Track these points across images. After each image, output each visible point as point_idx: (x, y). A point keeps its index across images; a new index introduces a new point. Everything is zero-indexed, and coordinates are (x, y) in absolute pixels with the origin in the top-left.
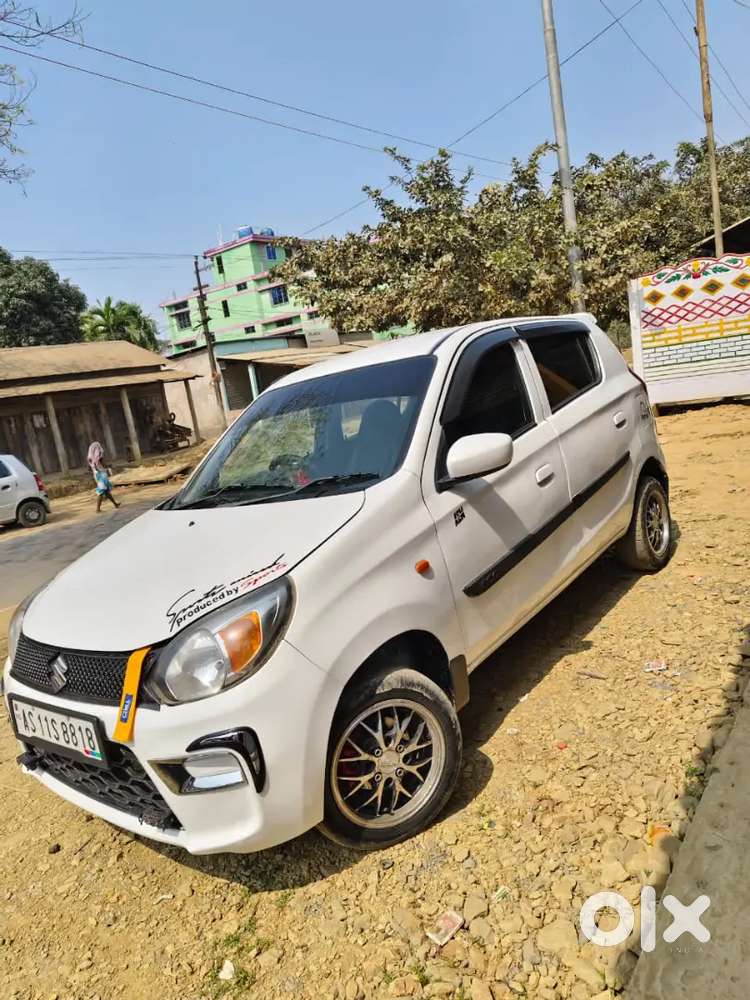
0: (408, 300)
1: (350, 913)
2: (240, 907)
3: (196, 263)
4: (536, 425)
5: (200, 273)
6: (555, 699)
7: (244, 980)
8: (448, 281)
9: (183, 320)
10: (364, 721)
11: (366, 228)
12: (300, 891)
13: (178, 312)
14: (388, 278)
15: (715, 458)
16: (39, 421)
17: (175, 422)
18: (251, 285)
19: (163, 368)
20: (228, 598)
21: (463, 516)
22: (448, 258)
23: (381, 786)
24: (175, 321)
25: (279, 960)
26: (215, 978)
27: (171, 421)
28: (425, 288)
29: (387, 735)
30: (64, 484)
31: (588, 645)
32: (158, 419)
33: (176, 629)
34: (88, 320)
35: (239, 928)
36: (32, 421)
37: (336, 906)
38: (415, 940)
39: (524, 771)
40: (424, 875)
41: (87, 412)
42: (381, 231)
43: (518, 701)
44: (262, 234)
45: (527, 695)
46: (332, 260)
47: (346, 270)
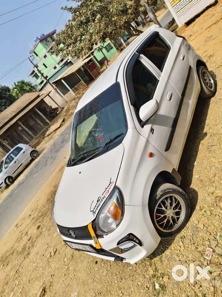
0: (94, 36)
1: (180, 257)
2: (151, 265)
3: (30, 60)
4: (159, 81)
5: (33, 62)
6: (205, 160)
7: (163, 287)
8: (102, 23)
9: (36, 76)
10: (158, 207)
11: (69, 21)
12: (163, 254)
13: (34, 74)
14: (84, 33)
15: (214, 37)
16: (20, 128)
17: (53, 108)
18: (47, 54)
19: (40, 95)
20: (104, 200)
21: (153, 130)
22: (98, 16)
23: (171, 219)
24: (34, 78)
25: (169, 278)
26: (155, 289)
27: (51, 108)
28: (97, 30)
29: (166, 206)
30: (37, 141)
31: (206, 134)
32: (48, 110)
33: (95, 215)
34: (13, 92)
35: (154, 272)
36: (19, 129)
37: (176, 257)
38: (202, 260)
39: (207, 190)
40: (194, 237)
41: (30, 119)
42: (74, 19)
43: (194, 165)
44: (41, 37)
45: (196, 162)
46: (66, 38)
47: (71, 38)
